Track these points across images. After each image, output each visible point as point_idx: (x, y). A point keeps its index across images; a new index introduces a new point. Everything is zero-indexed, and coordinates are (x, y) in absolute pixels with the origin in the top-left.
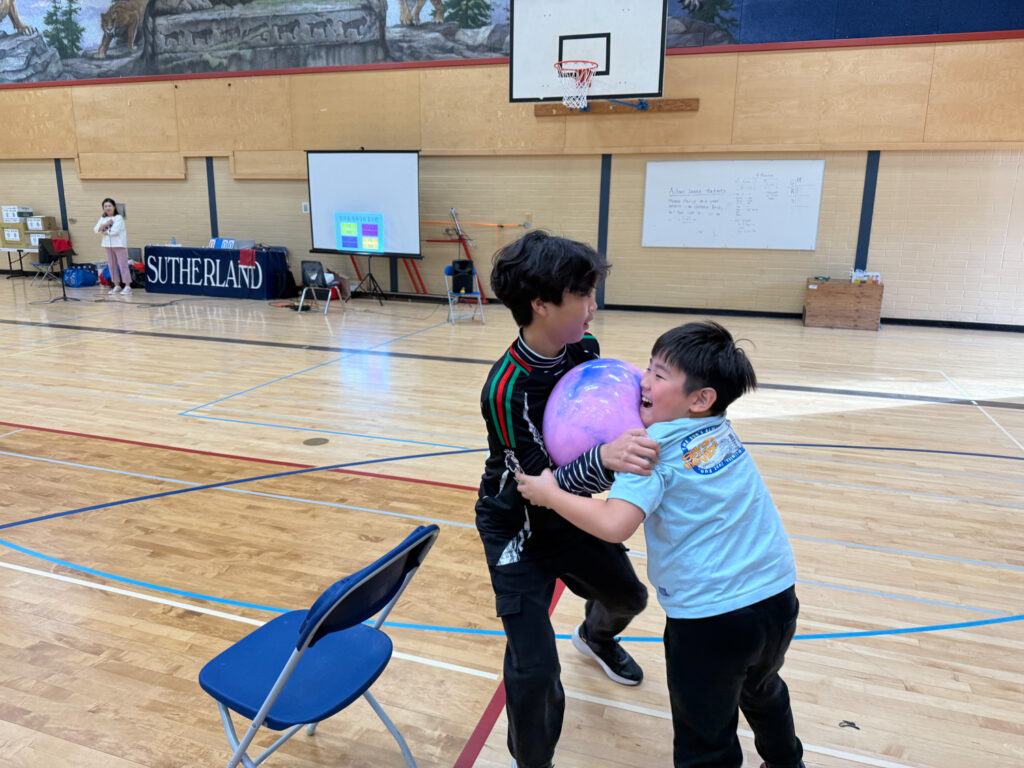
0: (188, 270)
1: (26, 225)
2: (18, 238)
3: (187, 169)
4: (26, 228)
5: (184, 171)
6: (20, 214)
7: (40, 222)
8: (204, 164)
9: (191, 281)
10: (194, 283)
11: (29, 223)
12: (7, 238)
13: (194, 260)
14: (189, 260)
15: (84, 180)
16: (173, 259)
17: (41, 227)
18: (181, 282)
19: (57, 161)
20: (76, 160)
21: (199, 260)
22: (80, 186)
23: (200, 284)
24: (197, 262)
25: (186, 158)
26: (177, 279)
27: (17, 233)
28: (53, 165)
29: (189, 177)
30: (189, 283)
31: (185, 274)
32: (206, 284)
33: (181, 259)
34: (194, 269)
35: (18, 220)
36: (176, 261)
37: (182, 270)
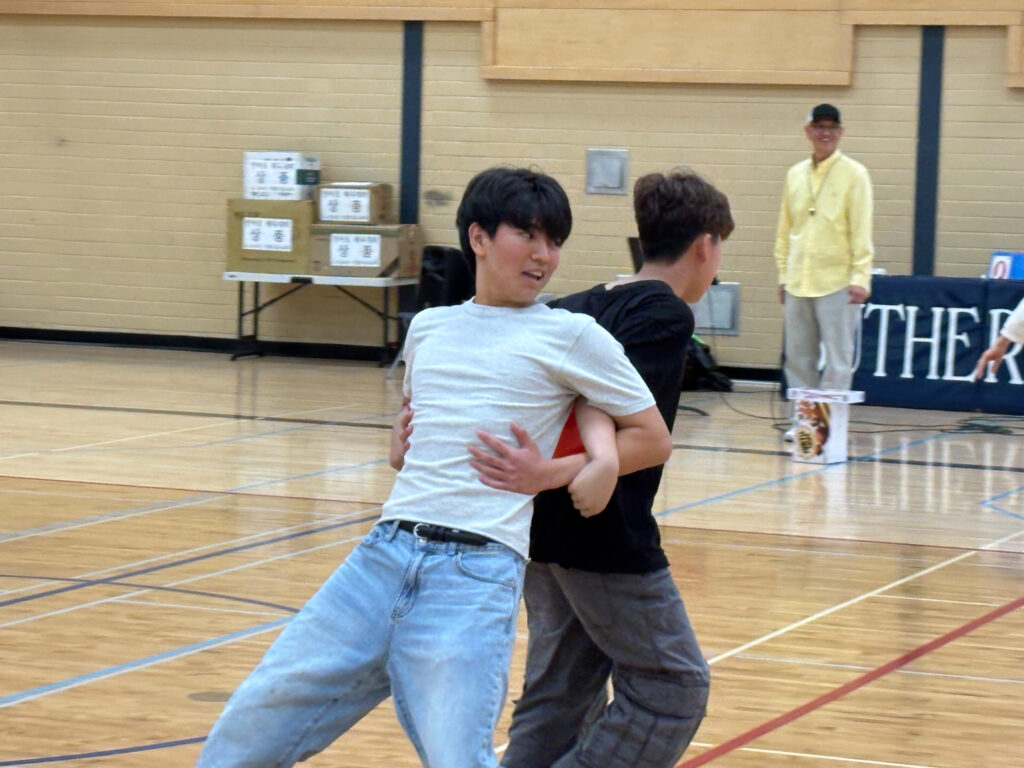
0: (935, 340)
1: (315, 205)
2: (286, 244)
3: (855, 58)
4: (316, 216)
5: (847, 65)
6: (303, 177)
7: (365, 201)
8: (914, 45)
9: (941, 369)
10: (949, 376)
11: (326, 199)
12: (249, 243)
13: (954, 312)
14: (938, 311)
15: (495, 83)
16: (885, 309)
17: (364, 214)
18: (907, 374)
19: (414, 30)
20: (487, 27)
21: (973, 312)
22: (480, 99)
23: (971, 378)
24: (963, 319)
25: (858, 28)
26: (894, 364)
27: (287, 232)
28: (396, 39)
29: (862, 81)
30: (933, 375)
31: (922, 352)
32: (991, 379)
33: (913, 310)
34: (952, 336)
35: (295, 191)
36: (893, 315)
37: (911, 339)
